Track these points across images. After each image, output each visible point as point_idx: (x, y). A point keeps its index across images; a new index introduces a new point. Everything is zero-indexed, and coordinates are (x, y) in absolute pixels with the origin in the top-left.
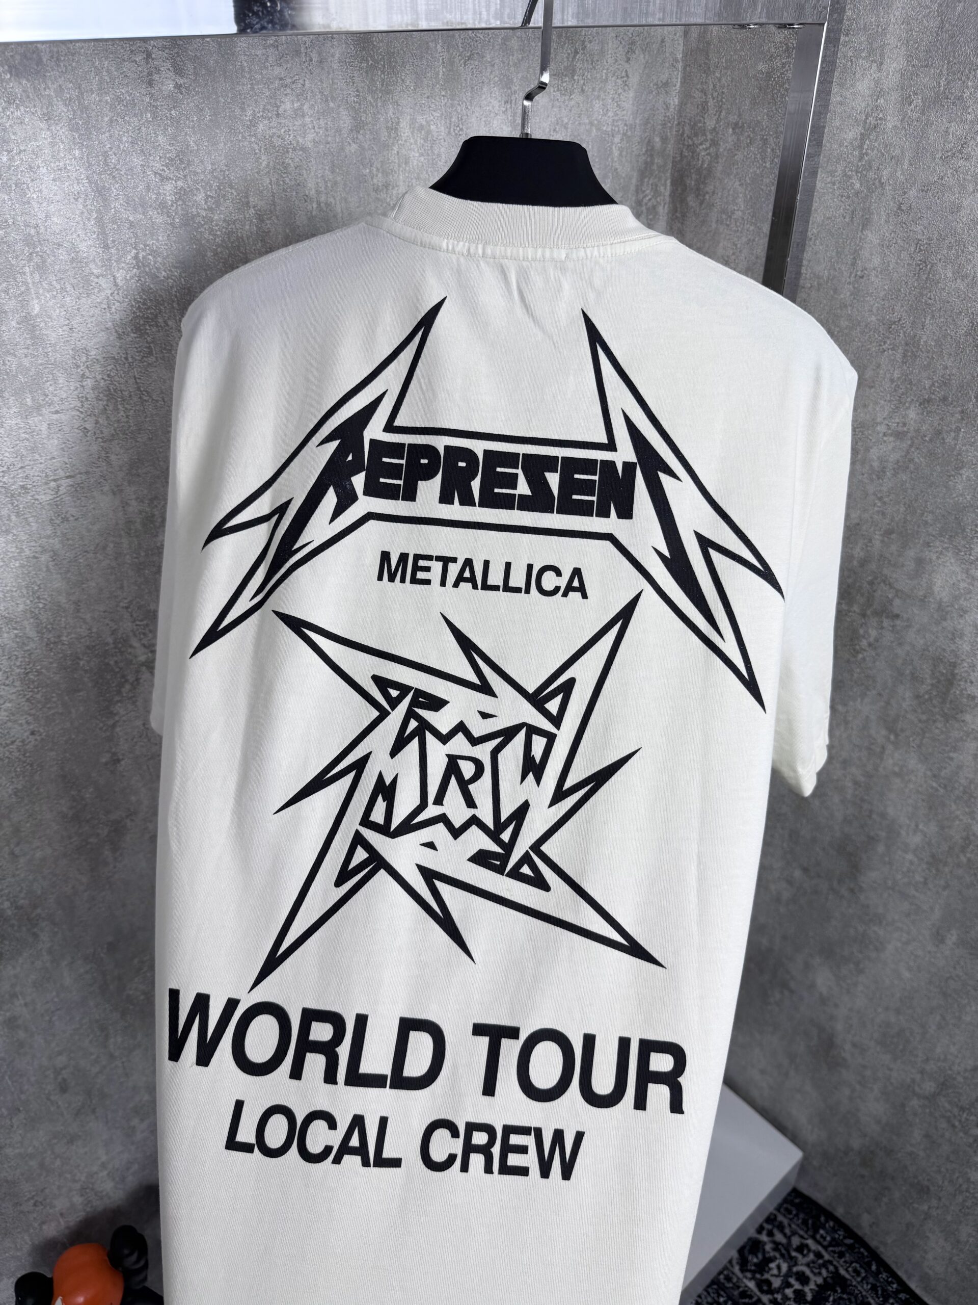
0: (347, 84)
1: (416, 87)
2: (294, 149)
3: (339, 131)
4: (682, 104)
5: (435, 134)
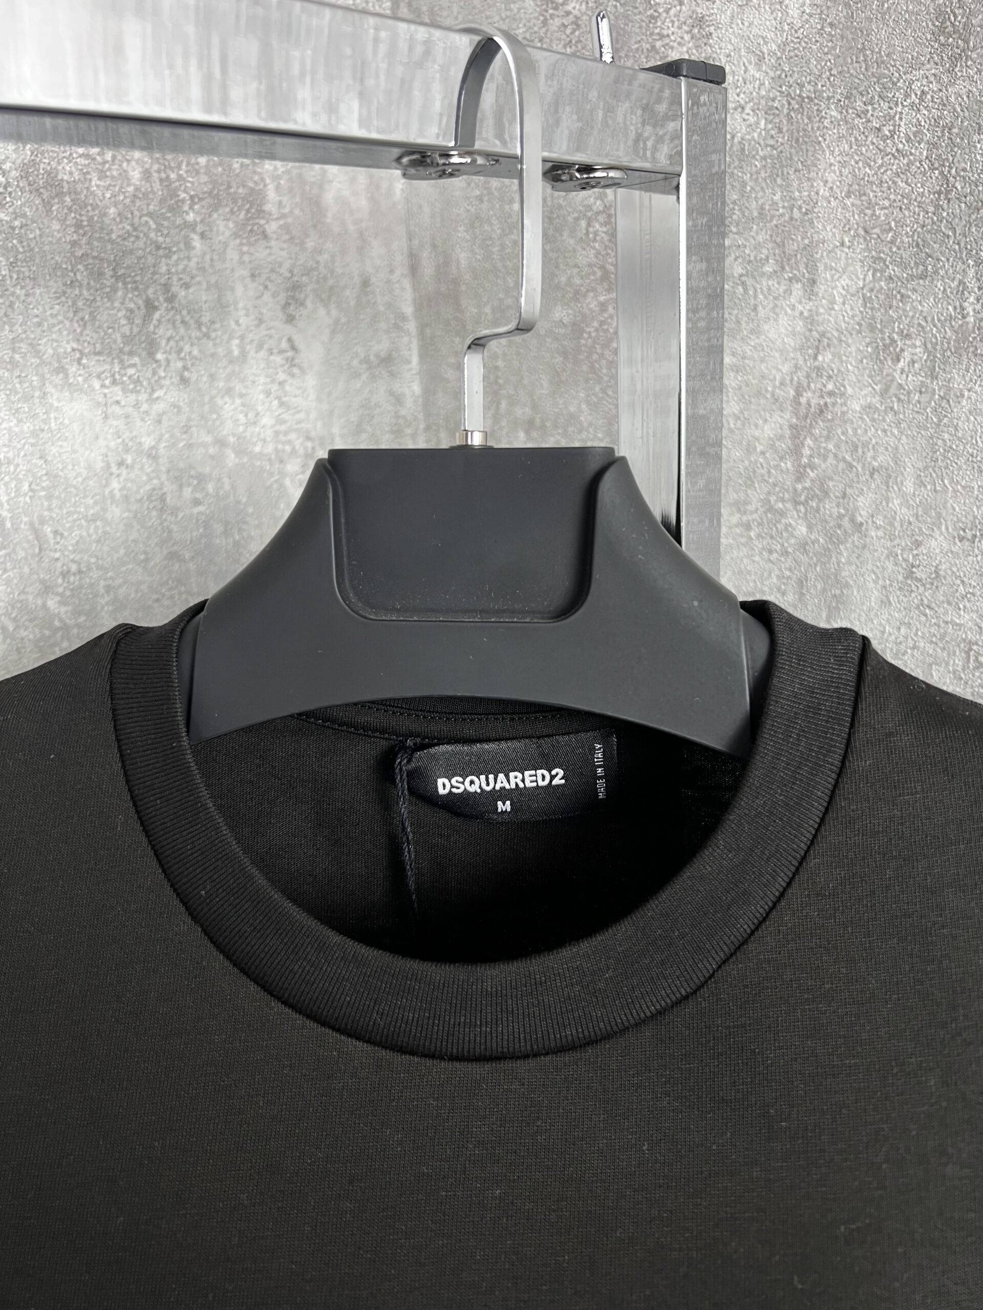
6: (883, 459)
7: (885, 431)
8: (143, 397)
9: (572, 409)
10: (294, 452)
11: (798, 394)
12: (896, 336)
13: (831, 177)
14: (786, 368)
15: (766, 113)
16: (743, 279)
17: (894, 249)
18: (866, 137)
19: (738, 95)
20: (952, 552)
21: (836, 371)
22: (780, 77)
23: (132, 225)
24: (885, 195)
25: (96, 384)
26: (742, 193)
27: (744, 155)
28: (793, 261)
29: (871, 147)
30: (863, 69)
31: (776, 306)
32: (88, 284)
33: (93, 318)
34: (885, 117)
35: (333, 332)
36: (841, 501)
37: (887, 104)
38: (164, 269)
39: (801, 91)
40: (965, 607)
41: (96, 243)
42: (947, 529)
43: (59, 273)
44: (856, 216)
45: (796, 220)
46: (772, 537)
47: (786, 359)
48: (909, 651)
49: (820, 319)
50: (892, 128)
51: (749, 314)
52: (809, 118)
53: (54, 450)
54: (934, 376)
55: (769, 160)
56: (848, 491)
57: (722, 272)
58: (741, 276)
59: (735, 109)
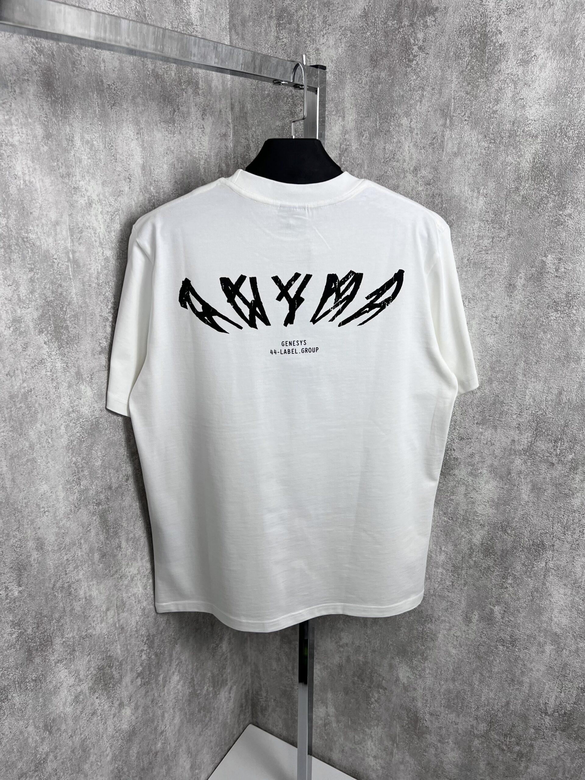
0: (39, 110)
1: (83, 117)
2: (6, 145)
3: (35, 137)
4: (235, 146)
5: (97, 147)
11: (341, 145)
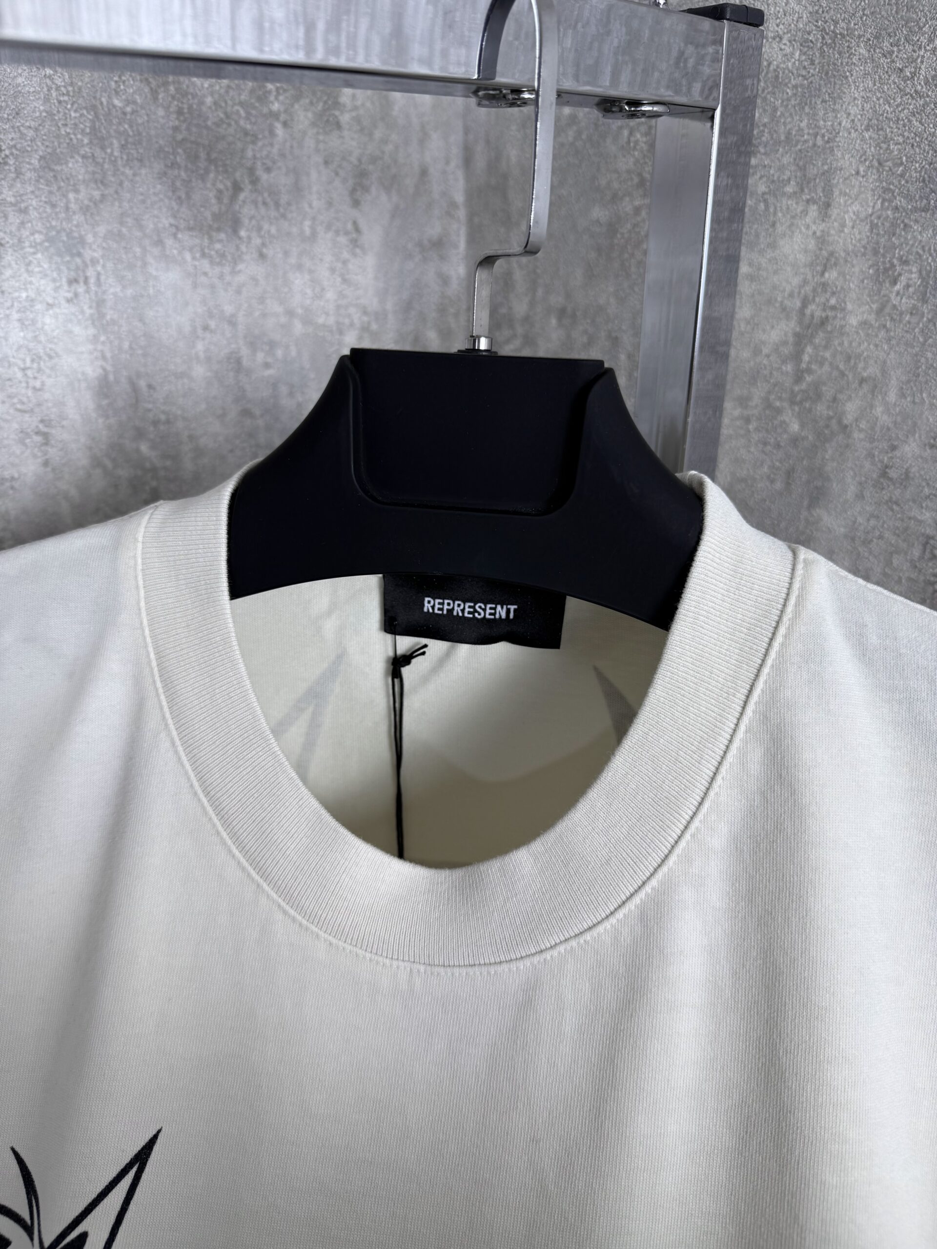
6: (872, 370)
7: (876, 346)
8: (227, 269)
9: (602, 301)
10: (352, 325)
11: (804, 306)
12: (895, 261)
13: (853, 110)
14: (796, 281)
15: (801, 45)
16: (766, 196)
17: (903, 182)
18: (889, 76)
19: (778, 26)
20: (922, 458)
21: (839, 288)
22: (817, 12)
23: (226, 113)
24: (900, 132)
25: (188, 256)
26: (773, 117)
27: (777, 82)
28: (812, 184)
29: (893, 86)
30: (893, 12)
31: (792, 224)
32: (186, 166)
33: (188, 197)
34: (908, 59)
35: (393, 217)
36: (831, 404)
37: (911, 47)
38: (249, 153)
39: (835, 27)
40: (927, 506)
41: (194, 129)
42: (920, 437)
43: (162, 156)
44: (872, 149)
45: (819, 147)
46: (767, 431)
47: (796, 274)
48: (875, 540)
49: (831, 239)
50: (913, 70)
51: (768, 229)
52: (840, 53)
53: (151, 313)
54: (924, 300)
55: (799, 89)
56: (840, 396)
57: (745, 188)
58: (764, 194)
59: (774, 38)
